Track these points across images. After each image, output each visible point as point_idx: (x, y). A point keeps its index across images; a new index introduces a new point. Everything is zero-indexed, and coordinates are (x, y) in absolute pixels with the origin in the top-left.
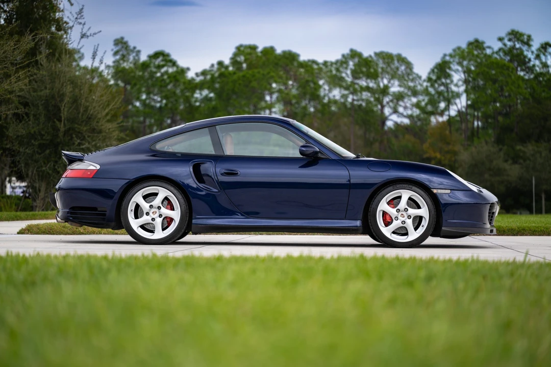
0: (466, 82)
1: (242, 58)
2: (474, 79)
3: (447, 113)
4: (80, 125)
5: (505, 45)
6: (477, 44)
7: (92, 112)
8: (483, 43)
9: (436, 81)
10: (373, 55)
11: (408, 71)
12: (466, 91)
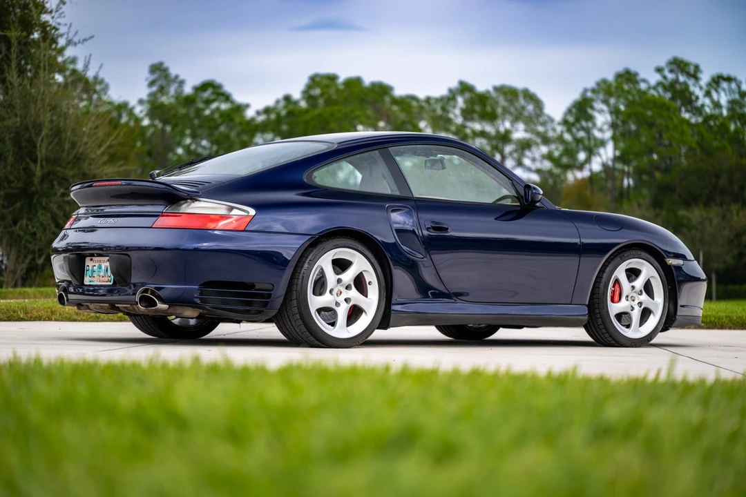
0: (613, 126)
1: (317, 92)
2: (624, 122)
3: (587, 166)
4: (65, 168)
5: (665, 77)
6: (628, 77)
7: (81, 149)
8: (636, 74)
9: (573, 125)
10: (491, 89)
11: (538, 111)
12: (614, 138)
